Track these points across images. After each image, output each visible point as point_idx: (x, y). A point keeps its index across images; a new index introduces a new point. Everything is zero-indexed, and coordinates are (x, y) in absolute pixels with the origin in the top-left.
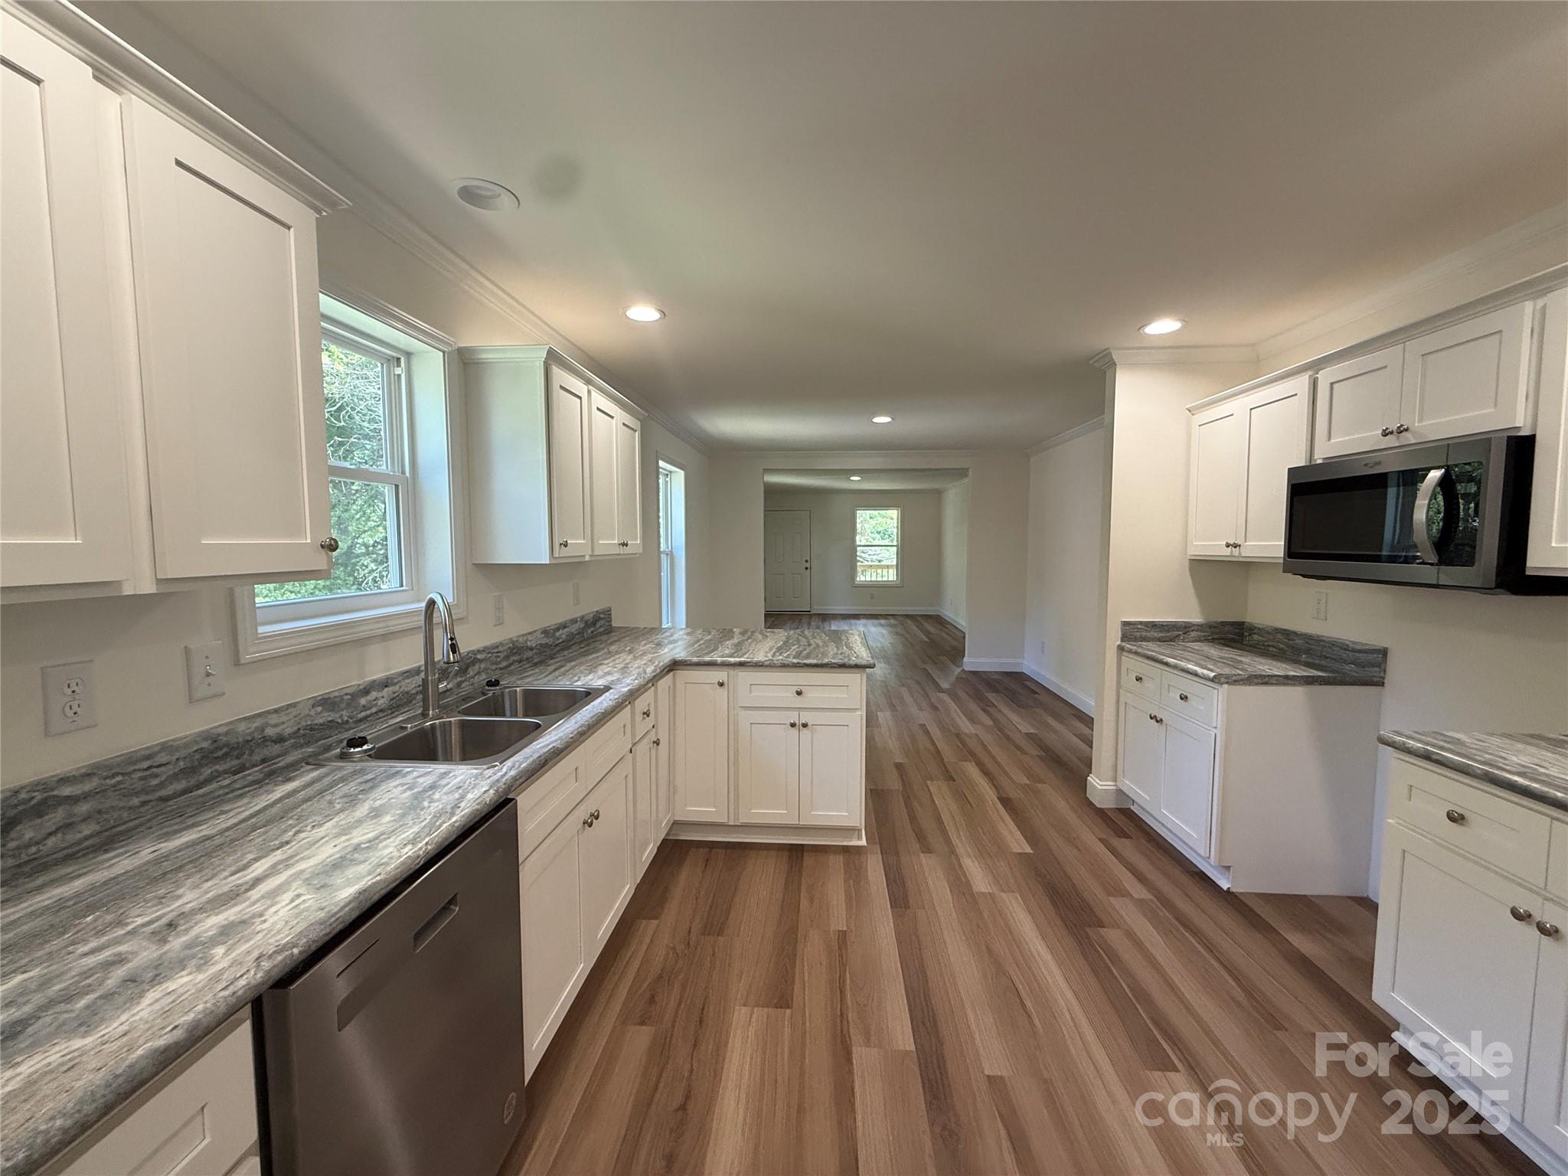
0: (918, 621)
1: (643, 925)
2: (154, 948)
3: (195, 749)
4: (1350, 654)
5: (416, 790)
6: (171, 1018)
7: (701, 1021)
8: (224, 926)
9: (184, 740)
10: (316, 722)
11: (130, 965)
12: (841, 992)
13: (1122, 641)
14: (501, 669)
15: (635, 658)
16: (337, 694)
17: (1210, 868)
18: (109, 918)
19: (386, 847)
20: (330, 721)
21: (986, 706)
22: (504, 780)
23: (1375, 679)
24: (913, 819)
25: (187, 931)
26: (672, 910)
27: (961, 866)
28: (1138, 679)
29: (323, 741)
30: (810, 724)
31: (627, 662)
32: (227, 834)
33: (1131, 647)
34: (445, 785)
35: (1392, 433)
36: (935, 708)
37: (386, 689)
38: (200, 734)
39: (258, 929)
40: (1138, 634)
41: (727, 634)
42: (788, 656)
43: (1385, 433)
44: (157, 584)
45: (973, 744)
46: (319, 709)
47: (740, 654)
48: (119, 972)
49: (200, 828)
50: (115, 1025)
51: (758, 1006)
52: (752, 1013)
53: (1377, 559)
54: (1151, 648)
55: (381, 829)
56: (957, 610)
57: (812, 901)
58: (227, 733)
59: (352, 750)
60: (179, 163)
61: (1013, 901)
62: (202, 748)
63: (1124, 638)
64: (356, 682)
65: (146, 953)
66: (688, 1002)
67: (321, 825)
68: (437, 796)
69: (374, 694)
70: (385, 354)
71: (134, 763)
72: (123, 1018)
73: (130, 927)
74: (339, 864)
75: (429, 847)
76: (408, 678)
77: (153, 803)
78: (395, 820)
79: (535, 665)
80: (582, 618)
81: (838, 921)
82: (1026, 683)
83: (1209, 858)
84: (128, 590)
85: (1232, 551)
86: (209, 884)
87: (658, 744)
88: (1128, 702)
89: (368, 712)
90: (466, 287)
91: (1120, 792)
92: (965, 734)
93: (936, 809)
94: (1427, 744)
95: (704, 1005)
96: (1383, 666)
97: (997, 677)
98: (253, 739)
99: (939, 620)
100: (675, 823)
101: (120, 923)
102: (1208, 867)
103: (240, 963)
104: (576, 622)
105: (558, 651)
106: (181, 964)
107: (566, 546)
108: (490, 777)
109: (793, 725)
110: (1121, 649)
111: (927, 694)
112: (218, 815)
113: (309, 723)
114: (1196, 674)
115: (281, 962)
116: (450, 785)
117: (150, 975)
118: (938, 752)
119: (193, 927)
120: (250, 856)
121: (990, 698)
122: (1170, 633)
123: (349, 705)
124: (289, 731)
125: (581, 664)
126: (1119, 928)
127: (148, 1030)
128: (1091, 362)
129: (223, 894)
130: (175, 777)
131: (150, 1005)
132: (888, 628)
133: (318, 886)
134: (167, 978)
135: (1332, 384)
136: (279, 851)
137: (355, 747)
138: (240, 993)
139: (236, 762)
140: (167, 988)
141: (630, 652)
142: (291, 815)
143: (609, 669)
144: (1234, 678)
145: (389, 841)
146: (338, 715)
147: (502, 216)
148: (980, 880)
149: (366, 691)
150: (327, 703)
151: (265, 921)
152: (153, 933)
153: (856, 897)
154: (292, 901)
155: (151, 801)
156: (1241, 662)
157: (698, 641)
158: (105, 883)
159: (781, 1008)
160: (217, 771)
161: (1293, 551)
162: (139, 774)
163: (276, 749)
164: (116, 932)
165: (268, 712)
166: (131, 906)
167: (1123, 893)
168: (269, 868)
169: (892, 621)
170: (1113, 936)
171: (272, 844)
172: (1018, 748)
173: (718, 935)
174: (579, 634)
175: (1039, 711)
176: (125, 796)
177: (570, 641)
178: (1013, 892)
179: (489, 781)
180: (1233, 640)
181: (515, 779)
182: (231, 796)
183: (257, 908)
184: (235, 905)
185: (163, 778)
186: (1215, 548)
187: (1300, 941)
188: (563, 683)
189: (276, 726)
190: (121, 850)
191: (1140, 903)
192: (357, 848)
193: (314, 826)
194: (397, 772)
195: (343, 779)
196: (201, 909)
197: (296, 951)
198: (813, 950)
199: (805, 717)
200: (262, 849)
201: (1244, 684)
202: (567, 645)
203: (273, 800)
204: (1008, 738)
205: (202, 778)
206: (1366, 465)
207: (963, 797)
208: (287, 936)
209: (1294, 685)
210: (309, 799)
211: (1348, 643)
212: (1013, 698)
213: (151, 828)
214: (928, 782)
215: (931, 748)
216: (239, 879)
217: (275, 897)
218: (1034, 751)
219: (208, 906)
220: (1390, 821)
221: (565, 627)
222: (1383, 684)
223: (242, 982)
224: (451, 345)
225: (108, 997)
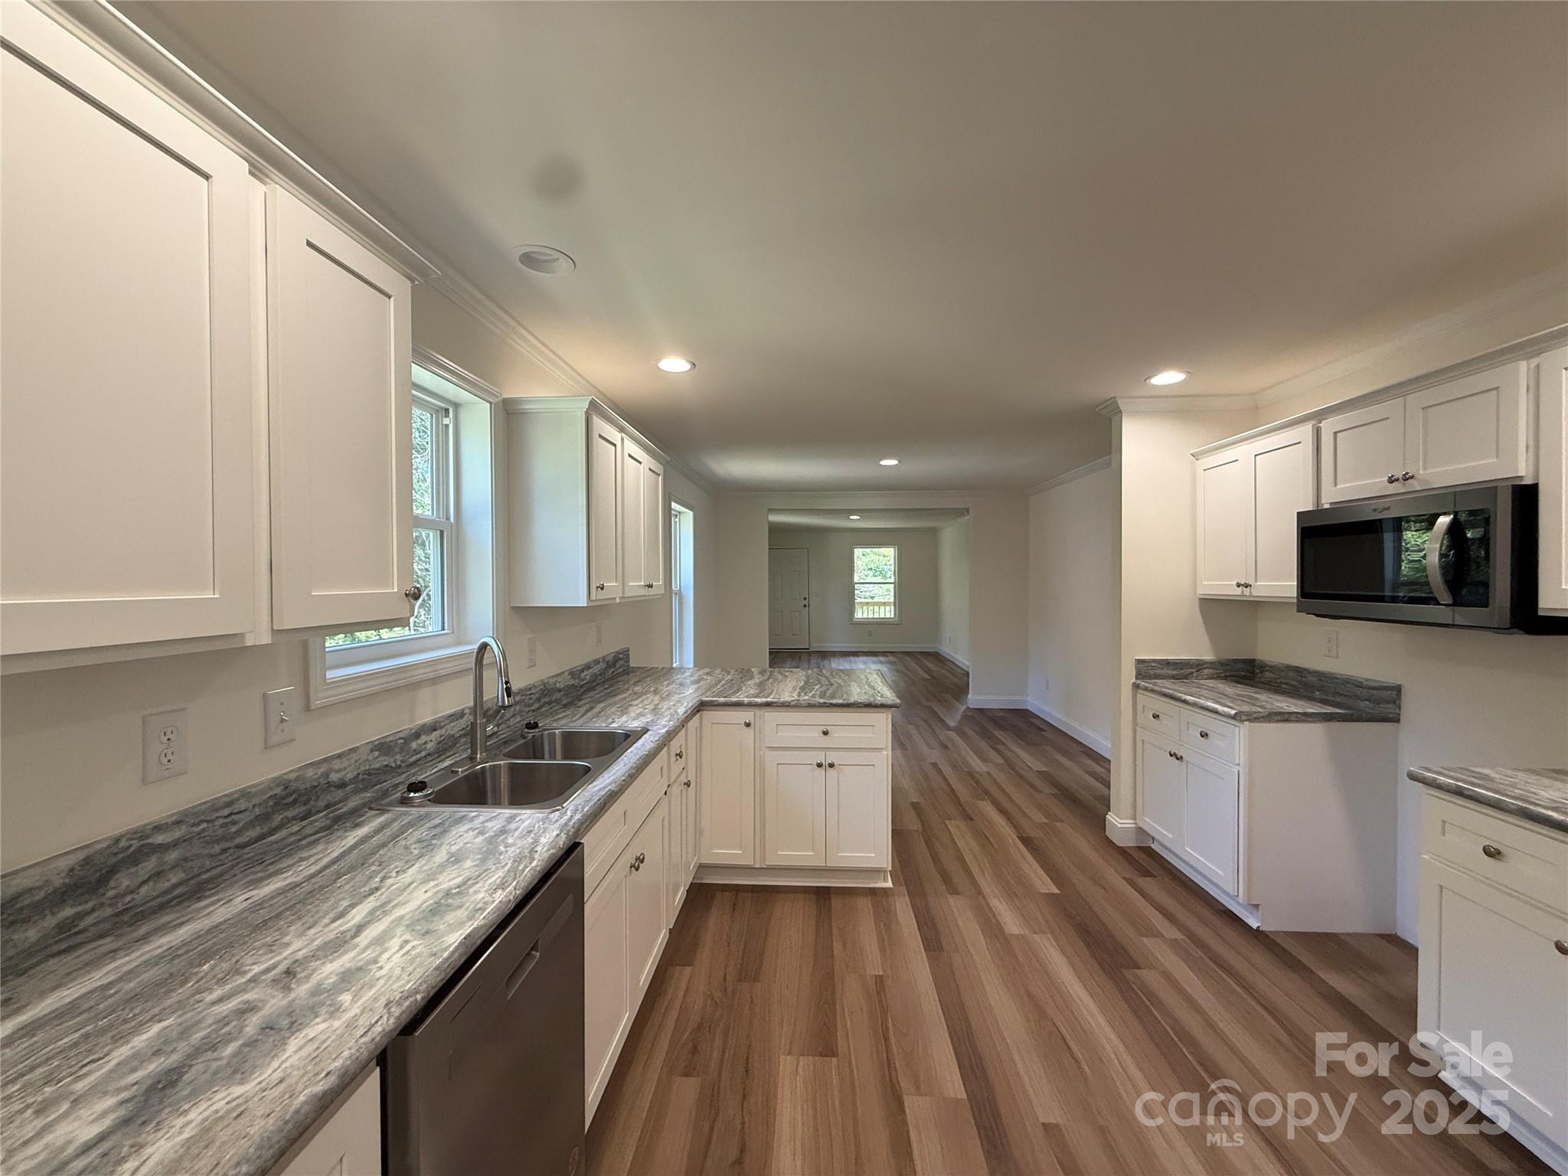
0: (916, 658)
1: (677, 974)
2: (281, 996)
3: (269, 795)
4: (1365, 691)
5: (487, 835)
6: (322, 1065)
7: (747, 1071)
8: (343, 973)
9: (259, 788)
10: (372, 767)
11: (262, 1012)
12: (885, 1040)
13: (1137, 678)
14: (533, 711)
15: (663, 699)
16: (391, 738)
17: (1240, 908)
18: (225, 966)
19: (476, 892)
20: (386, 766)
21: (995, 744)
22: (572, 823)
23: (1391, 716)
24: (935, 858)
25: (308, 977)
26: (705, 955)
27: (990, 908)
28: (1156, 716)
29: (379, 786)
30: (836, 764)
31: (656, 702)
32: (313, 880)
33: (1147, 685)
34: (516, 830)
35: (1397, 480)
36: (945, 747)
37: (435, 733)
38: (274, 780)
39: (378, 974)
40: (1152, 672)
41: (746, 674)
42: (814, 696)
43: (1391, 480)
44: (272, 635)
45: (987, 783)
46: (376, 754)
47: (766, 693)
48: (254, 1019)
49: (285, 875)
50: (270, 1072)
51: (804, 1055)
52: (798, 1062)
53: (1381, 599)
54: (1167, 686)
55: (467, 874)
56: (958, 648)
57: (844, 945)
58: (296, 780)
59: (412, 795)
60: (309, 244)
61: (1046, 942)
62: (275, 795)
63: (1139, 676)
64: (407, 726)
65: (275, 1002)
66: (732, 1052)
67: (404, 871)
68: (510, 841)
69: (423, 738)
70: (434, 404)
71: (217, 810)
72: (275, 1064)
73: (249, 976)
74: (437, 910)
75: (518, 892)
76: (453, 721)
77: (231, 851)
78: (476, 866)
79: (565, 706)
80: (604, 658)
81: (874, 965)
82: (1032, 720)
83: (1237, 896)
84: (249, 642)
85: (1243, 592)
86: (312, 931)
87: (689, 786)
88: (1146, 739)
89: (418, 756)
90: (510, 341)
91: (1140, 831)
92: (978, 772)
93: (958, 850)
94: (1457, 780)
95: (748, 1054)
96: (1397, 702)
97: (1002, 714)
98: (319, 784)
99: (937, 657)
100: (702, 867)
101: (237, 971)
102: (1236, 905)
103: (371, 1010)
104: (599, 663)
105: (584, 693)
106: (313, 1011)
107: (602, 589)
108: (557, 821)
109: (819, 765)
110: (1136, 686)
111: (934, 732)
112: (298, 862)
113: (367, 768)
114: (1216, 712)
115: (408, 1007)
116: (520, 830)
117: (286, 1022)
118: (952, 790)
119: (311, 974)
120: (345, 903)
121: (997, 735)
122: (1184, 671)
123: (402, 750)
124: (350, 776)
125: (611, 705)
126: (1155, 968)
127: (302, 1076)
128: (1097, 409)
129: (330, 942)
130: (251, 824)
131: (296, 1051)
132: (889, 666)
133: (423, 932)
134: (302, 1026)
135: (1335, 433)
136: (372, 898)
137: (415, 792)
138: (378, 1038)
139: (303, 808)
140: (307, 1035)
141: (656, 692)
142: (371, 861)
143: (641, 710)
144: (1254, 716)
145: (477, 886)
146: (392, 760)
147: (558, 278)
148: (1012, 924)
149: (417, 735)
150: (383, 747)
151: (381, 968)
152: (274, 981)
153: (889, 940)
154: (401, 947)
155: (229, 848)
156: (1257, 699)
157: (720, 681)
158: (209, 932)
159: (827, 1056)
160: (286, 817)
161: (1306, 591)
162: (222, 821)
163: (339, 794)
164: (236, 981)
165: (333, 758)
166: (243, 954)
167: (1152, 932)
168: (366, 916)
169: (891, 658)
170: (1149, 977)
171: (362, 890)
172: (1032, 786)
173: (754, 981)
174: (600, 675)
175: (1048, 748)
176: (208, 843)
177: (594, 681)
178: (1045, 933)
179: (557, 824)
180: (1245, 678)
181: (581, 823)
182: (304, 842)
183: (369, 954)
184: (346, 952)
185: (241, 825)
186: (1227, 588)
187: (1337, 981)
188: (599, 725)
189: (338, 771)
190: (213, 899)
191: (1174, 944)
192: (448, 894)
193: (398, 872)
194: (463, 817)
195: (410, 825)
196: (314, 956)
197: (419, 997)
198: (852, 997)
199: (832, 757)
200: (354, 895)
201: (1264, 722)
202: (591, 686)
203: (348, 846)
204: (1021, 777)
205: (274, 825)
206: (1375, 510)
207: (984, 838)
208: (408, 982)
209: (1314, 722)
210: (384, 845)
211: (1360, 680)
212: (1019, 735)
213: (235, 876)
214: (947, 822)
215: (945, 787)
216: (340, 926)
217: (384, 942)
218: (1048, 790)
219: (320, 953)
220: (1426, 857)
221: (589, 668)
222: (1398, 721)
223: (378, 1029)
224: (497, 397)
225: (252, 1044)
